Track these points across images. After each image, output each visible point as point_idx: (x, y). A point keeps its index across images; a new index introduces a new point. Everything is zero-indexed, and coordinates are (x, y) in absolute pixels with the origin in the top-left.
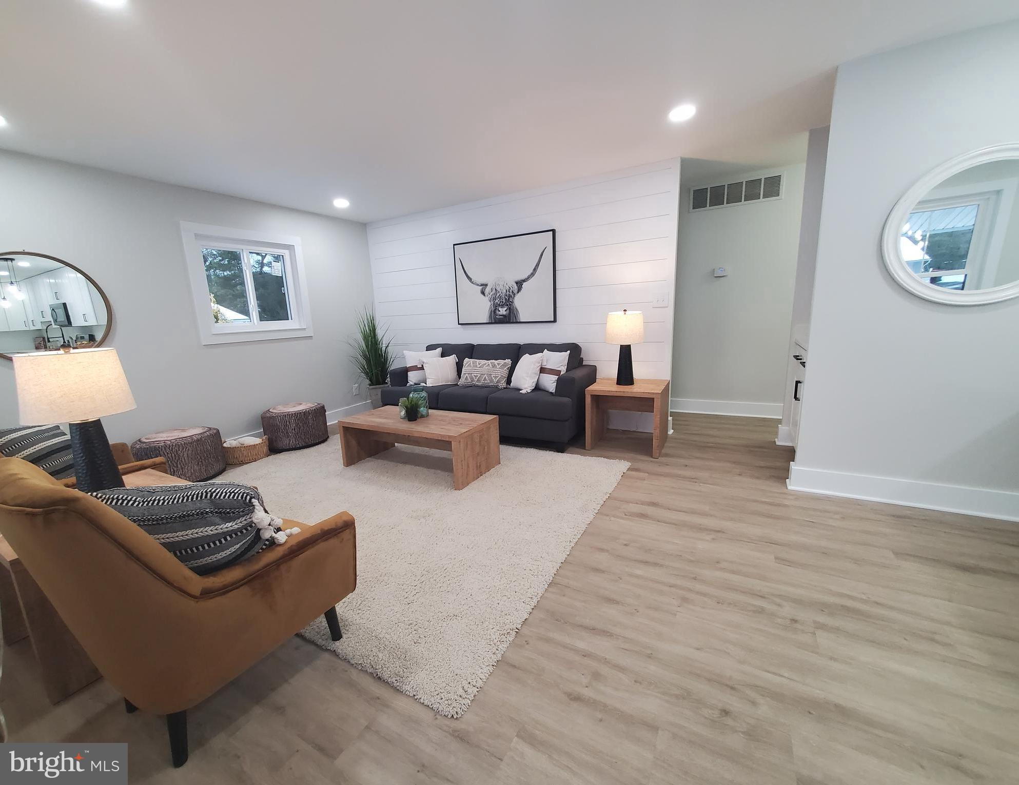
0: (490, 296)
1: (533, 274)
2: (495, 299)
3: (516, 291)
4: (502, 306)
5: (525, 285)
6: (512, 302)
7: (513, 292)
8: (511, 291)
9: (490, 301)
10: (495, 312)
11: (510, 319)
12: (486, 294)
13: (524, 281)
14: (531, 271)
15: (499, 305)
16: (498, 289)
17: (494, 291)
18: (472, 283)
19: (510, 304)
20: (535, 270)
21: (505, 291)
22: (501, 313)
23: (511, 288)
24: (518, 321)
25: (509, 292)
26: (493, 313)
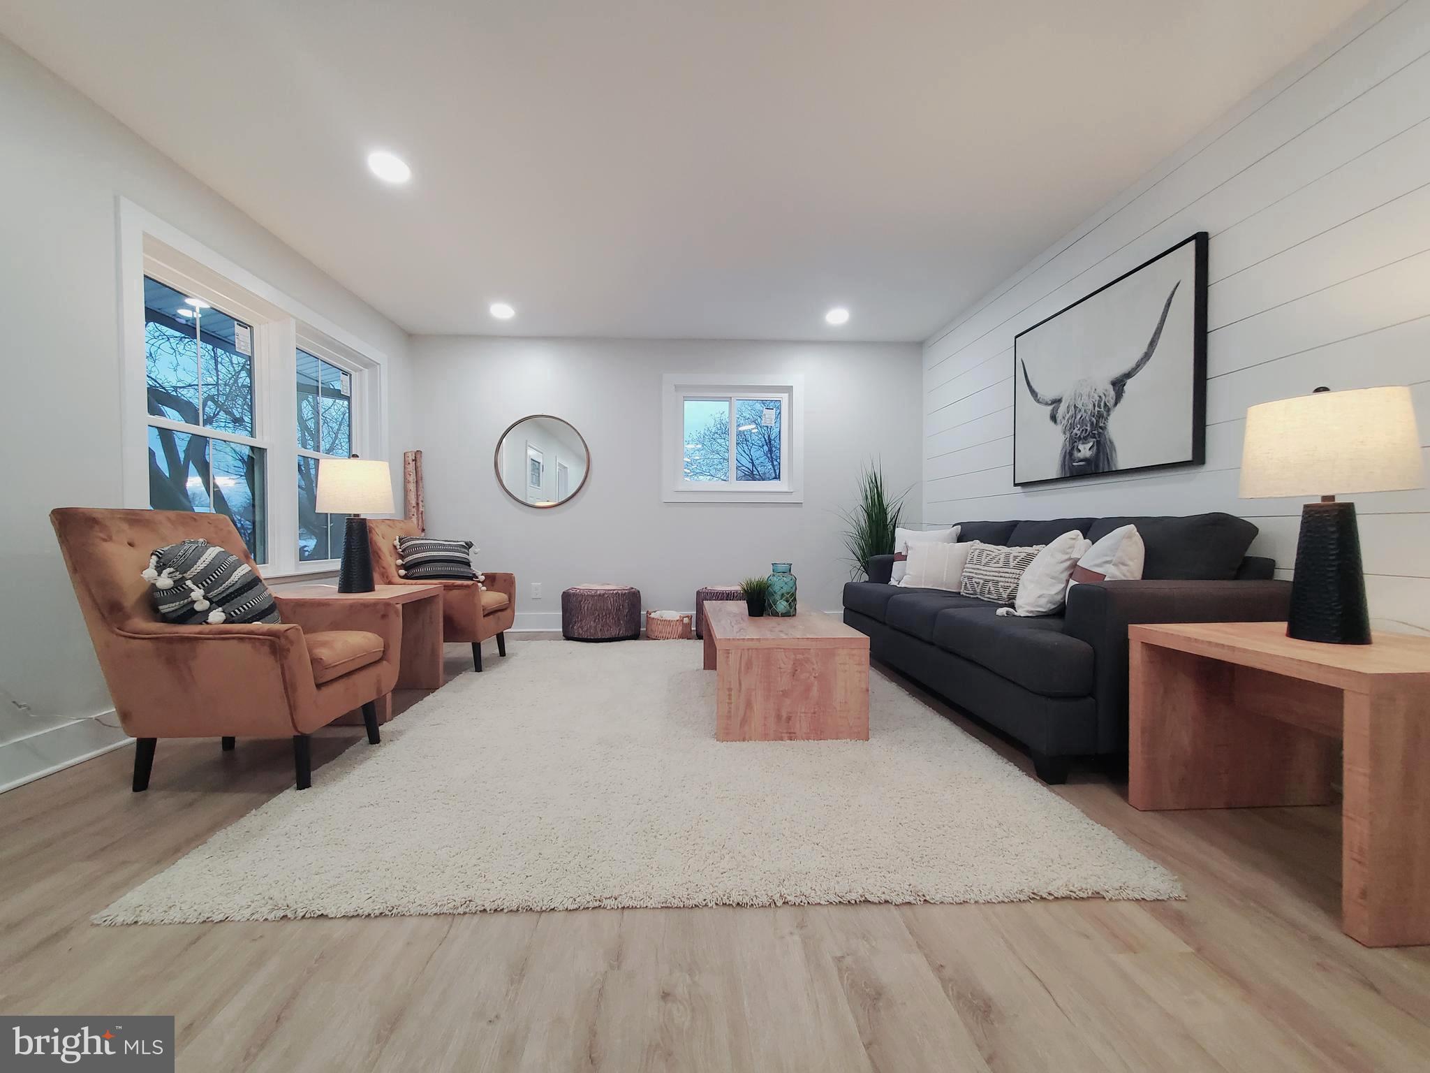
0: (1065, 422)
1: (1147, 356)
2: (1072, 427)
3: (1112, 402)
4: (1085, 440)
5: (1130, 385)
6: (1103, 428)
7: (1105, 404)
8: (1102, 404)
9: (1065, 433)
10: (1071, 454)
11: (1097, 466)
12: (1058, 421)
13: (1129, 375)
14: (1144, 349)
15: (1080, 438)
16: (1080, 406)
17: (1072, 409)
18: (1038, 401)
19: (1099, 433)
20: (1153, 344)
21: (1091, 407)
22: (1081, 455)
23: (1104, 397)
24: (1114, 469)
25: (1099, 407)
26: (1067, 457)
